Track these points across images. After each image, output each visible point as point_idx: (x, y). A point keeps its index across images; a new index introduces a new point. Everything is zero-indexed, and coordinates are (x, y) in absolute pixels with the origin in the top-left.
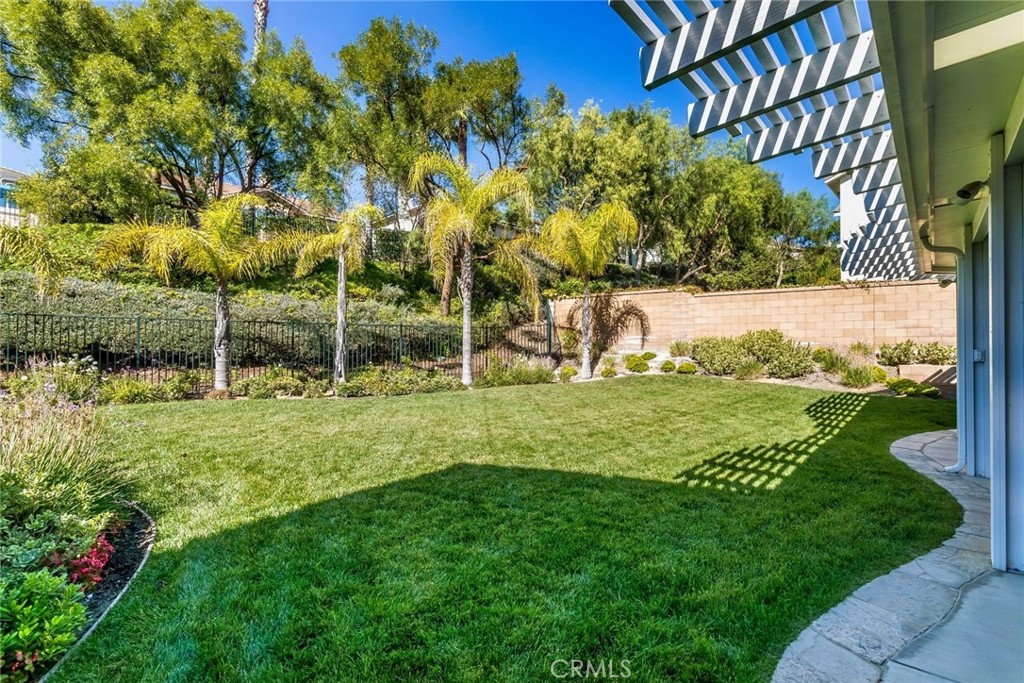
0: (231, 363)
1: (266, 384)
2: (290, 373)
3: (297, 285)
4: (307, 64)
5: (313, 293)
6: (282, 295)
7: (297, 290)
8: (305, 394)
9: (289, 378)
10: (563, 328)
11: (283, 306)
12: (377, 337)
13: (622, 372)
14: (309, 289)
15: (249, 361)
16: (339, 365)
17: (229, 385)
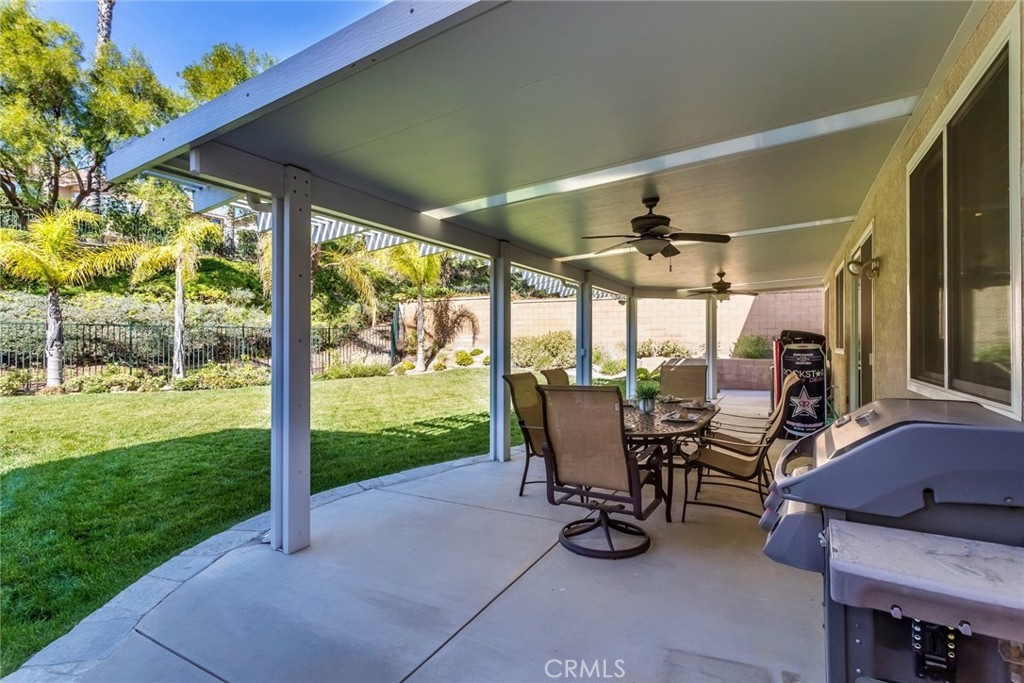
0: (64, 363)
1: (101, 381)
2: (128, 370)
3: (140, 289)
4: (149, 78)
5: (158, 295)
6: (123, 297)
7: (141, 292)
8: (139, 389)
9: (125, 374)
10: (410, 327)
11: (124, 309)
12: (221, 337)
13: (452, 365)
14: (154, 292)
15: (85, 360)
16: (177, 361)
17: (62, 382)
